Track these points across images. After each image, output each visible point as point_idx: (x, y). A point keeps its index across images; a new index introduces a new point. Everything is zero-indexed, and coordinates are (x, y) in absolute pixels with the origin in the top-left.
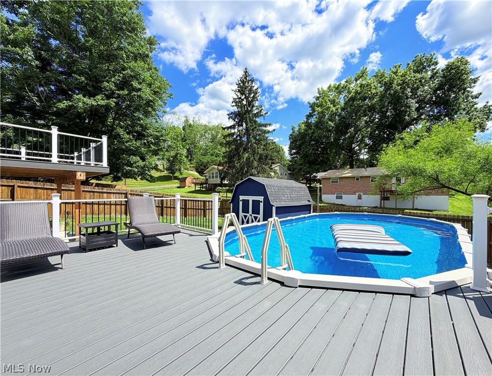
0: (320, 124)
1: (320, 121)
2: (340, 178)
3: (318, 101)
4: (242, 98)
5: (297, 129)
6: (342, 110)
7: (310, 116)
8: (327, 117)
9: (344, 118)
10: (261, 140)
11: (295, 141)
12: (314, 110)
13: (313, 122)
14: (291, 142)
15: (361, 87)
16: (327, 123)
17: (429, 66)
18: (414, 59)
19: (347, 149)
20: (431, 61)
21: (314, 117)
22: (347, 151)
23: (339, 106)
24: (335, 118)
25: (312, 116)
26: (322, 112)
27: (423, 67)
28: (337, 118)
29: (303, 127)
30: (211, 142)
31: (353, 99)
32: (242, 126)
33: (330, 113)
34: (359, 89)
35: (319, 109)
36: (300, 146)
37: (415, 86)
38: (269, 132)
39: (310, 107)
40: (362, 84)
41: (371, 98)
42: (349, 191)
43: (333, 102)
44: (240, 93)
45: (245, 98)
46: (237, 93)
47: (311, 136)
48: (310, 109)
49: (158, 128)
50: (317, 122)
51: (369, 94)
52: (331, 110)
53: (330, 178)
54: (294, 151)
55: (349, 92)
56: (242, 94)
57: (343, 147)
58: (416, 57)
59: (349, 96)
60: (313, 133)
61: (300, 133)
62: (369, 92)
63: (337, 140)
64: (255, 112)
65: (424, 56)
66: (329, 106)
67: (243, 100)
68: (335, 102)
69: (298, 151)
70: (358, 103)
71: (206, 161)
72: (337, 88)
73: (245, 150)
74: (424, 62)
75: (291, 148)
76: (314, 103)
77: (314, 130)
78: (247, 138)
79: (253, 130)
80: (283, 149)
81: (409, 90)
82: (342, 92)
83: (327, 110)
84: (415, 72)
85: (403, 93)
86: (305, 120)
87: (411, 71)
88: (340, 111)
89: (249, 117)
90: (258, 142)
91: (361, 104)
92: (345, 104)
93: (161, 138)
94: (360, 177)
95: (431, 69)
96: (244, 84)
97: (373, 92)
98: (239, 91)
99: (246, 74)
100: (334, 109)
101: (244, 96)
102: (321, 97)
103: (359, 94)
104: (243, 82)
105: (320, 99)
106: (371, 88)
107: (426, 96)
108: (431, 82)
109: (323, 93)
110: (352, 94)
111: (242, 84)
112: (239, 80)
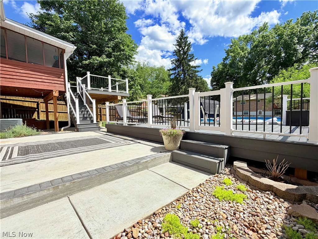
0: (233, 64)
1: (233, 63)
2: (246, 100)
3: (231, 48)
4: (180, 49)
5: (216, 68)
6: (249, 54)
7: (226, 59)
8: (238, 59)
9: (250, 59)
10: (193, 77)
11: (215, 76)
12: (228, 55)
13: (228, 63)
14: (212, 77)
15: (262, 37)
16: (238, 63)
17: (313, 20)
18: (302, 15)
19: (252, 81)
20: (315, 16)
21: (229, 59)
22: (252, 82)
23: (246, 51)
24: (243, 60)
25: (227, 59)
26: (234, 56)
27: (308, 21)
28: (245, 59)
29: (221, 67)
30: (156, 79)
31: (256, 46)
32: (180, 68)
33: (240, 56)
34: (261, 39)
35: (232, 54)
36: (219, 80)
37: (302, 35)
38: (198, 71)
39: (226, 52)
40: (264, 36)
41: (270, 46)
42: (253, 109)
43: (242, 49)
44: (179, 46)
45: (182, 49)
46: (176, 47)
47: (227, 73)
48: (226, 54)
49: (132, 72)
50: (230, 63)
51: (268, 43)
52: (241, 54)
53: (240, 101)
54: (215, 83)
55: (254, 41)
56: (180, 47)
57: (249, 79)
58: (304, 14)
59: (254, 45)
60: (228, 71)
61: (219, 71)
62: (268, 41)
63: (245, 75)
64: (189, 59)
65: (309, 13)
66: (239, 52)
67: (181, 51)
68: (243, 49)
69: (217, 83)
70: (260, 48)
71: (154, 92)
72: (245, 39)
73: (182, 83)
74: (309, 17)
75: (212, 81)
76: (229, 50)
77: (229, 69)
78: (184, 76)
79: (188, 70)
80: (206, 83)
81: (296, 39)
82: (249, 41)
83: (238, 55)
84: (302, 25)
85: (291, 41)
86: (223, 62)
87: (299, 24)
88: (247, 55)
89: (185, 62)
90: (192, 78)
91: (262, 49)
92: (251, 49)
93: (134, 78)
94: (261, 99)
95: (314, 22)
96: (181, 40)
97: (271, 41)
98: (178, 45)
99: (182, 33)
100: (243, 54)
101: (181, 48)
102: (233, 45)
103: (261, 42)
104: (181, 39)
105: (233, 47)
106: (269, 38)
107: (310, 42)
108: (315, 31)
109: (235, 43)
110: (256, 42)
111: (180, 40)
112: (178, 37)
